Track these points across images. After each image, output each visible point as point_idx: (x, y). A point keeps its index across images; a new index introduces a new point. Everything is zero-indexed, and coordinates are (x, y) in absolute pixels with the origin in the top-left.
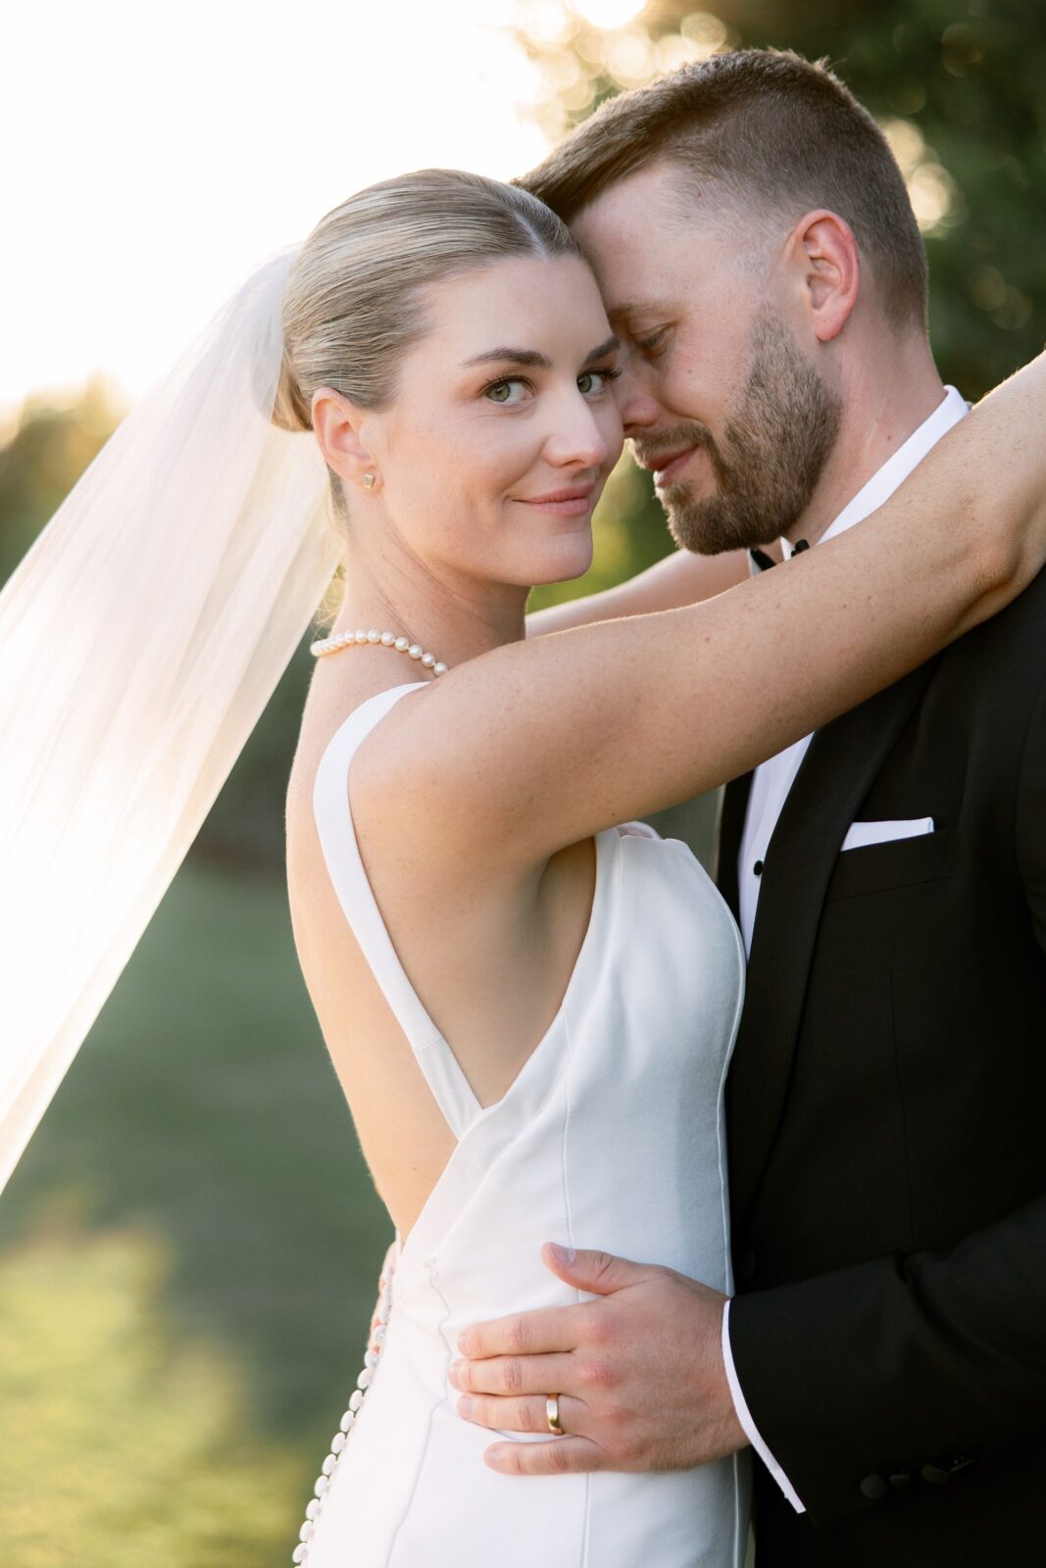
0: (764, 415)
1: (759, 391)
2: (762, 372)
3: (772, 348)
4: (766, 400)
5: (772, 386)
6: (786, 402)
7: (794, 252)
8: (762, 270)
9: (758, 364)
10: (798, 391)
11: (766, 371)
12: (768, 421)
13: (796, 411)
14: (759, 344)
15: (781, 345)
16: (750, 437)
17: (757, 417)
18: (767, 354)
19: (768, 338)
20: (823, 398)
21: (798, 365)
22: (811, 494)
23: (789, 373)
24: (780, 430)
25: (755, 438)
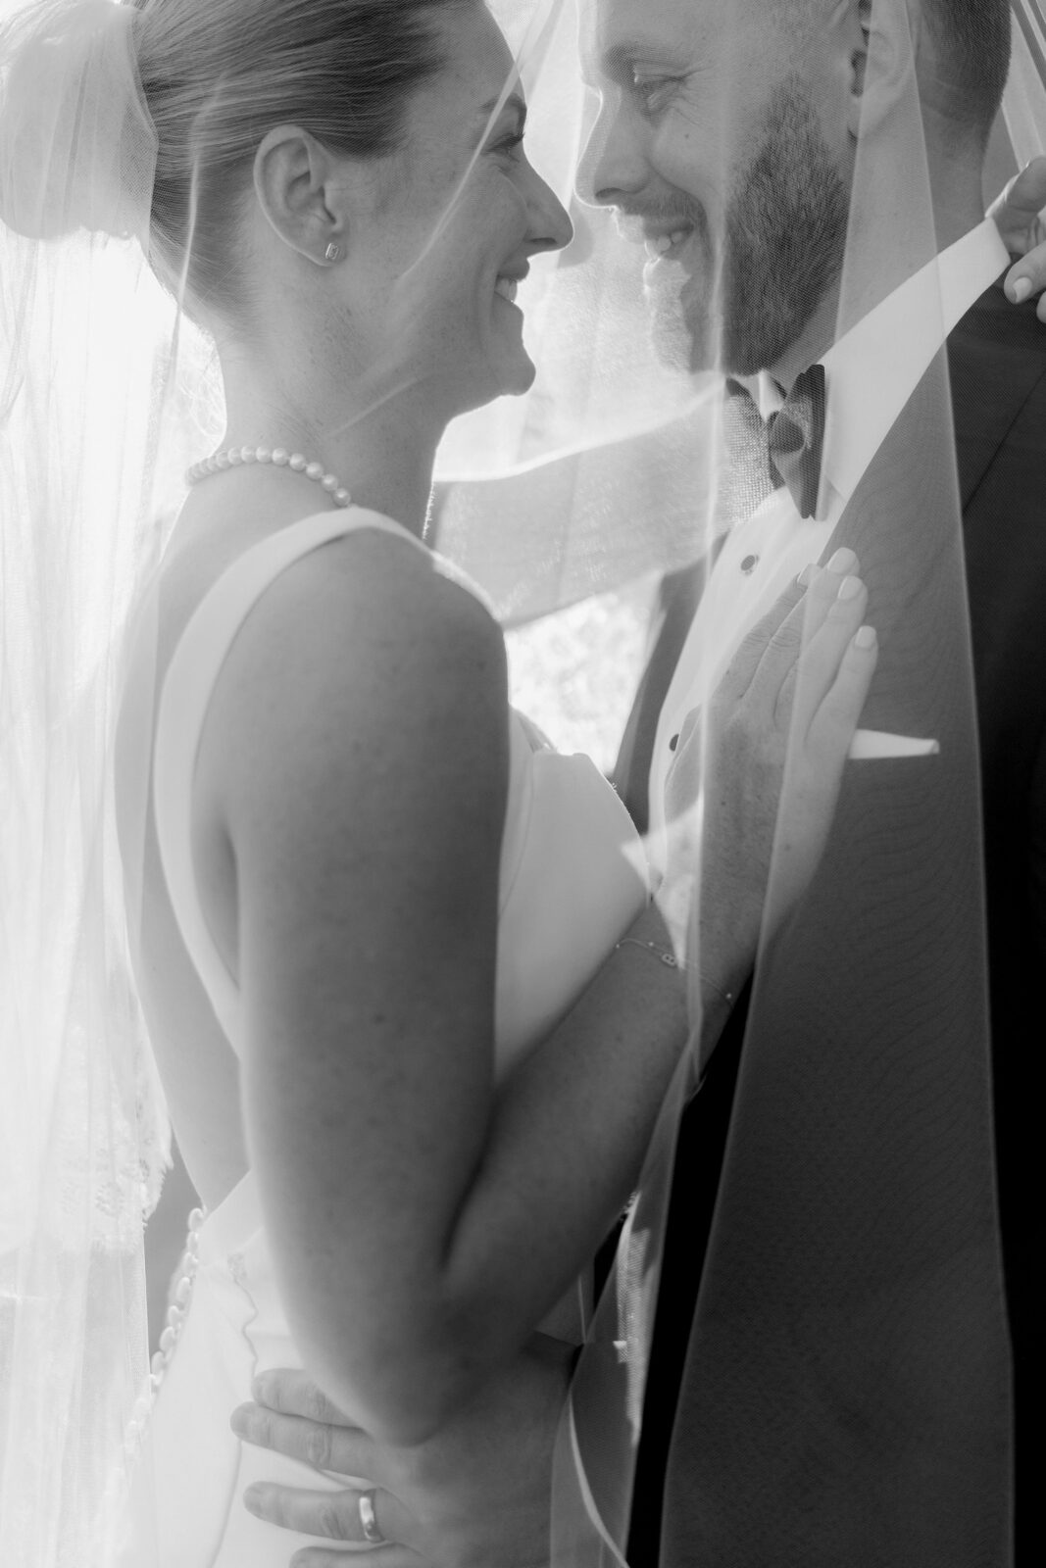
0: (765, 210)
1: (765, 180)
2: (772, 158)
3: (790, 132)
4: (771, 193)
5: (782, 179)
6: (793, 200)
7: (843, 19)
8: (799, 34)
9: (770, 148)
10: (810, 190)
11: (777, 159)
12: (768, 217)
13: (803, 215)
14: (775, 123)
15: (802, 131)
16: (745, 233)
17: (756, 210)
18: (783, 138)
19: (788, 119)
20: (839, 206)
21: (819, 159)
22: (802, 324)
23: (805, 168)
24: (780, 233)
25: (750, 236)
